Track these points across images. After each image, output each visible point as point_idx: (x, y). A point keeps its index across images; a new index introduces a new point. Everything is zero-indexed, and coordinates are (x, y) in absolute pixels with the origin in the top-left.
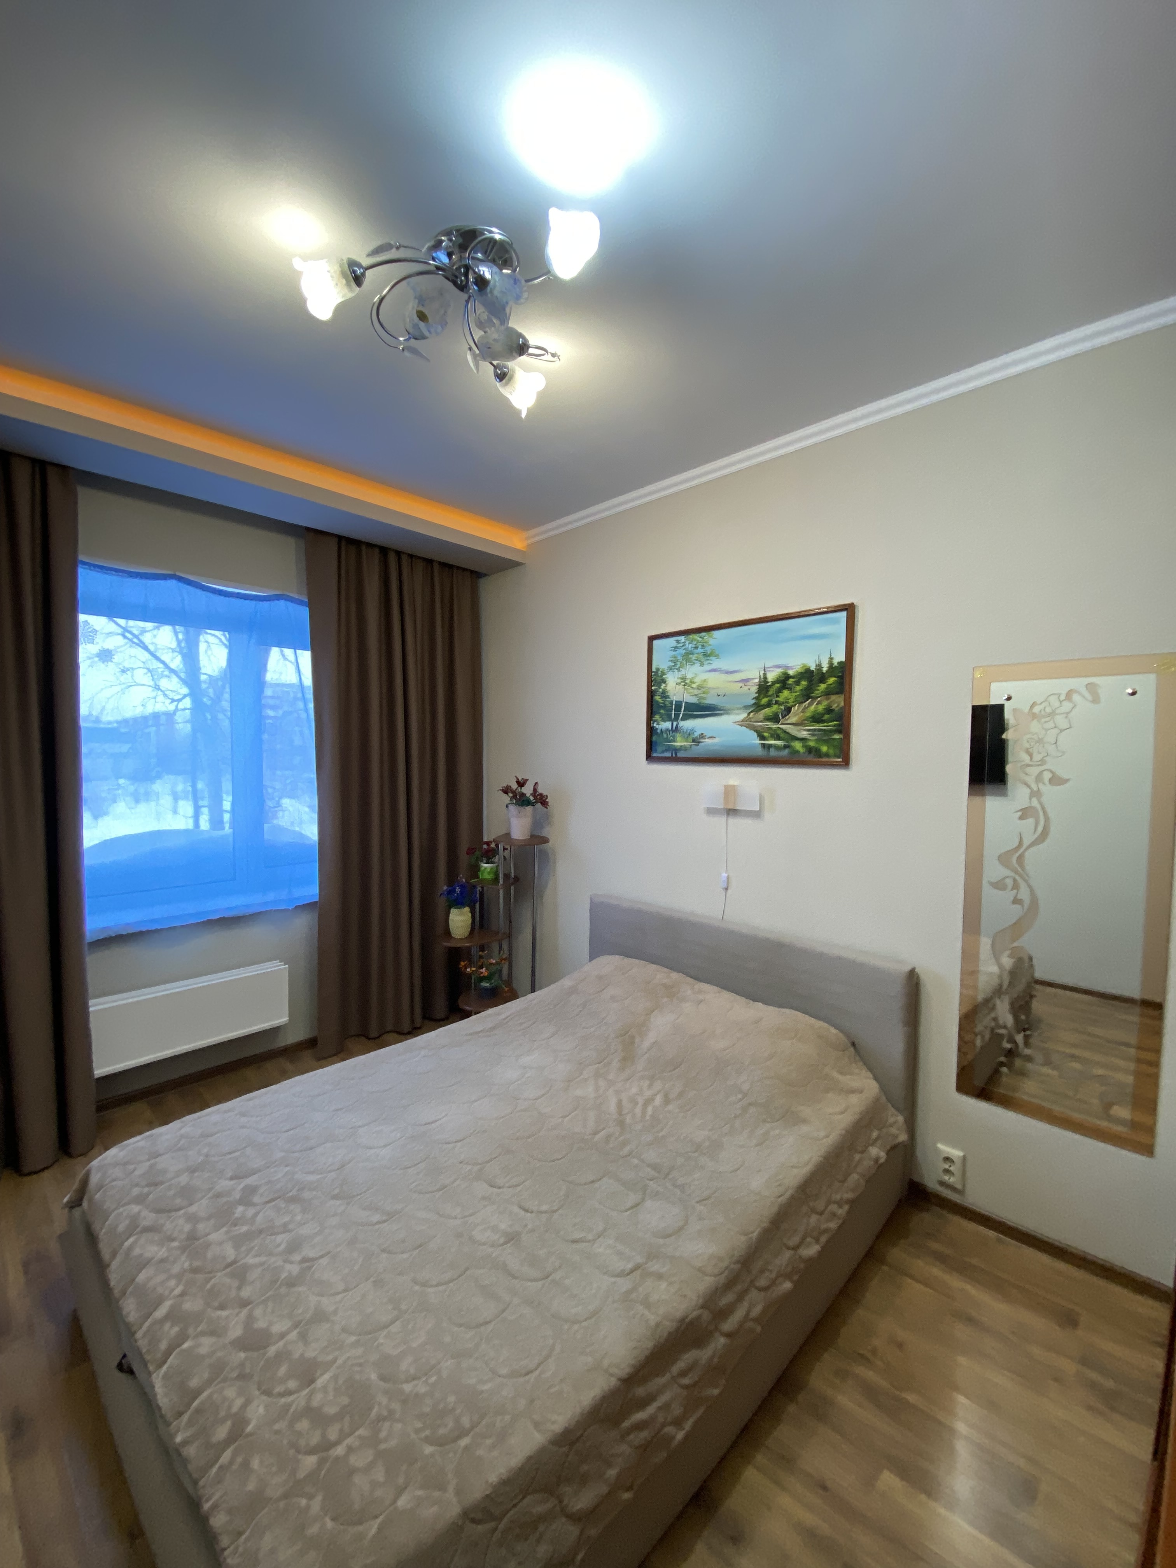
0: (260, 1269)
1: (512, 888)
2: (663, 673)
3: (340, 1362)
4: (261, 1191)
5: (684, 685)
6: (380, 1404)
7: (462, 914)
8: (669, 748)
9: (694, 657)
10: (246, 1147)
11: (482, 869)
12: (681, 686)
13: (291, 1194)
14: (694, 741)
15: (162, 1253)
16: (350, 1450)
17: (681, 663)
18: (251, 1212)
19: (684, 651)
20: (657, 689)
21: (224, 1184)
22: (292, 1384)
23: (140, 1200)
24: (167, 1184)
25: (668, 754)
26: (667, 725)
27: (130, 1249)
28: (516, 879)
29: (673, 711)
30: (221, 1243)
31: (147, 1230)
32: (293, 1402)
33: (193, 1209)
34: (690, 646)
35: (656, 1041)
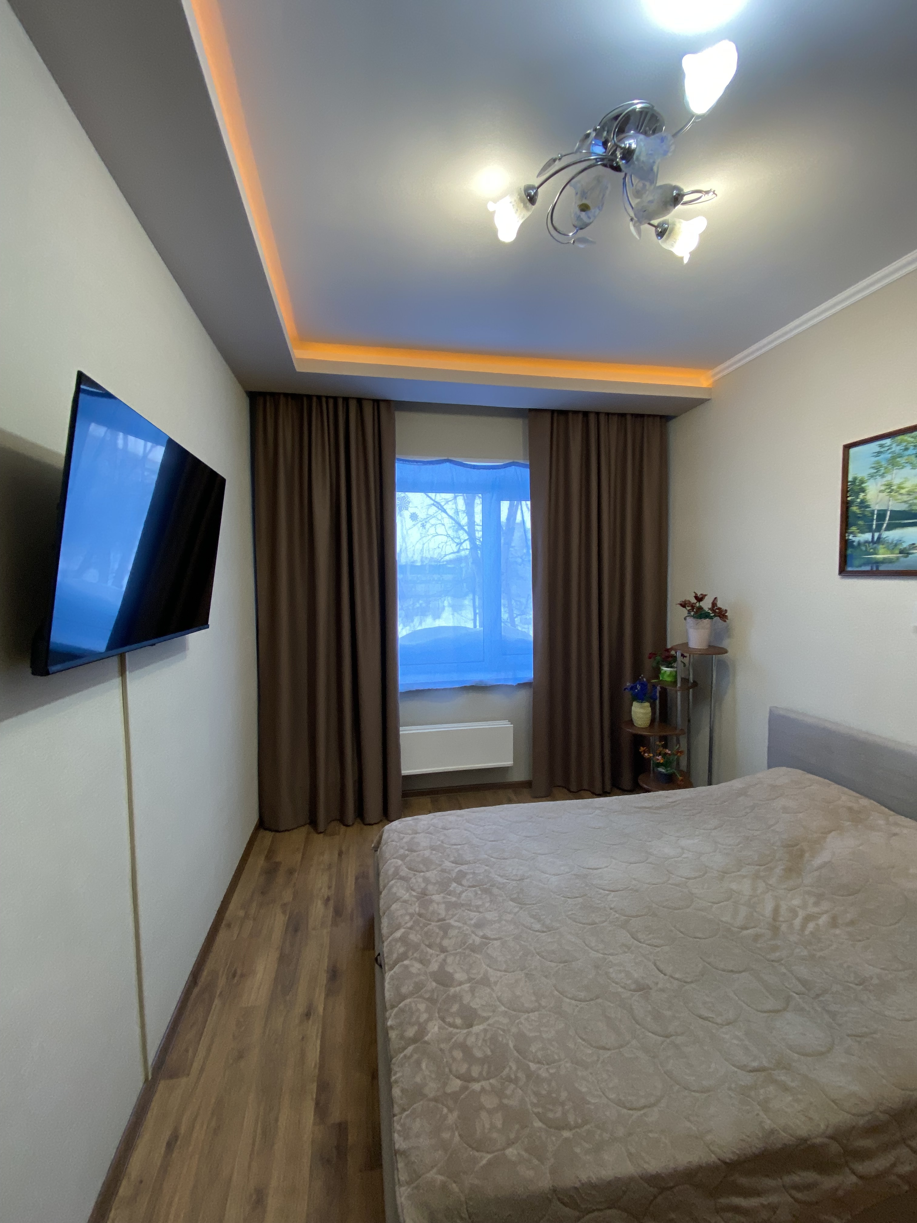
0: (457, 931)
1: (691, 690)
2: (862, 482)
3: (491, 1021)
4: (468, 877)
5: (890, 492)
6: (511, 1068)
7: (642, 708)
8: (869, 562)
9: (902, 460)
10: (465, 844)
11: (662, 672)
12: (885, 494)
13: (485, 886)
14: (901, 552)
15: (406, 897)
16: (483, 1089)
17: (886, 468)
18: (459, 889)
19: (890, 455)
20: (854, 499)
21: (447, 864)
22: (458, 1021)
23: (403, 858)
24: (418, 853)
25: (868, 568)
26: (868, 536)
27: (392, 887)
28: (695, 684)
29: (875, 521)
30: (438, 904)
31: (402, 878)
32: (457, 1033)
33: (428, 874)
34: (896, 449)
35: (830, 862)
